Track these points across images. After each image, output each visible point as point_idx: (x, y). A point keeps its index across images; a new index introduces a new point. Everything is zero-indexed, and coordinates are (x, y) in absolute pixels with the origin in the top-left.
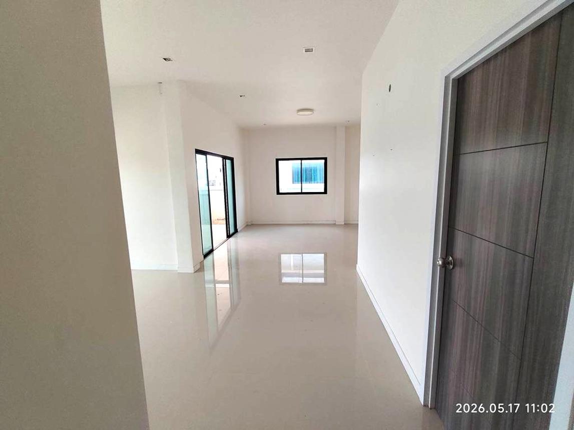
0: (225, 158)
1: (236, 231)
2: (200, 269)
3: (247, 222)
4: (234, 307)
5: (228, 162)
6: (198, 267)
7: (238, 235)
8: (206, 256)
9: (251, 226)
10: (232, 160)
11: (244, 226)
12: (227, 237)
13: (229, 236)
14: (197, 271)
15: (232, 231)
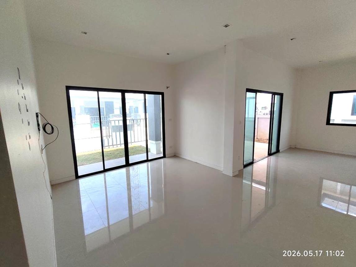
0: (274, 94)
1: (278, 151)
2: (239, 175)
3: (290, 145)
4: (268, 207)
5: (277, 98)
6: (237, 173)
7: (279, 154)
8: (245, 166)
9: (293, 149)
10: (281, 95)
11: (286, 149)
12: (268, 155)
13: (270, 154)
14: (235, 176)
15: (274, 150)
